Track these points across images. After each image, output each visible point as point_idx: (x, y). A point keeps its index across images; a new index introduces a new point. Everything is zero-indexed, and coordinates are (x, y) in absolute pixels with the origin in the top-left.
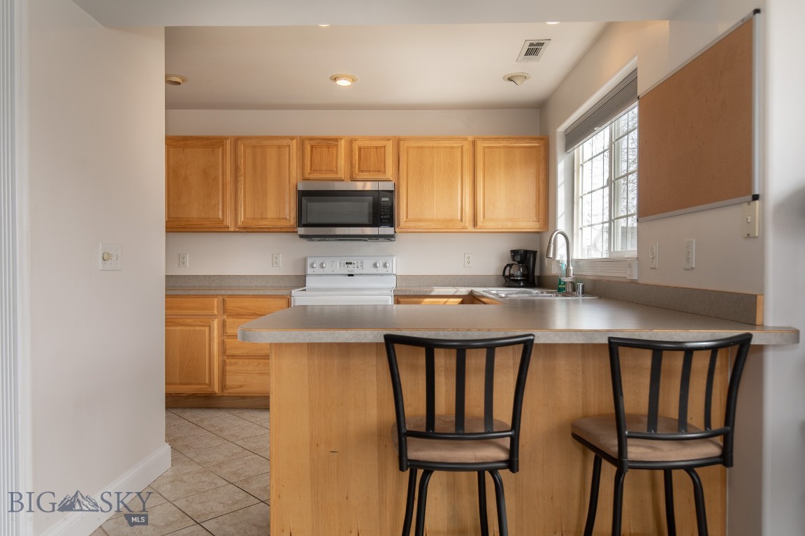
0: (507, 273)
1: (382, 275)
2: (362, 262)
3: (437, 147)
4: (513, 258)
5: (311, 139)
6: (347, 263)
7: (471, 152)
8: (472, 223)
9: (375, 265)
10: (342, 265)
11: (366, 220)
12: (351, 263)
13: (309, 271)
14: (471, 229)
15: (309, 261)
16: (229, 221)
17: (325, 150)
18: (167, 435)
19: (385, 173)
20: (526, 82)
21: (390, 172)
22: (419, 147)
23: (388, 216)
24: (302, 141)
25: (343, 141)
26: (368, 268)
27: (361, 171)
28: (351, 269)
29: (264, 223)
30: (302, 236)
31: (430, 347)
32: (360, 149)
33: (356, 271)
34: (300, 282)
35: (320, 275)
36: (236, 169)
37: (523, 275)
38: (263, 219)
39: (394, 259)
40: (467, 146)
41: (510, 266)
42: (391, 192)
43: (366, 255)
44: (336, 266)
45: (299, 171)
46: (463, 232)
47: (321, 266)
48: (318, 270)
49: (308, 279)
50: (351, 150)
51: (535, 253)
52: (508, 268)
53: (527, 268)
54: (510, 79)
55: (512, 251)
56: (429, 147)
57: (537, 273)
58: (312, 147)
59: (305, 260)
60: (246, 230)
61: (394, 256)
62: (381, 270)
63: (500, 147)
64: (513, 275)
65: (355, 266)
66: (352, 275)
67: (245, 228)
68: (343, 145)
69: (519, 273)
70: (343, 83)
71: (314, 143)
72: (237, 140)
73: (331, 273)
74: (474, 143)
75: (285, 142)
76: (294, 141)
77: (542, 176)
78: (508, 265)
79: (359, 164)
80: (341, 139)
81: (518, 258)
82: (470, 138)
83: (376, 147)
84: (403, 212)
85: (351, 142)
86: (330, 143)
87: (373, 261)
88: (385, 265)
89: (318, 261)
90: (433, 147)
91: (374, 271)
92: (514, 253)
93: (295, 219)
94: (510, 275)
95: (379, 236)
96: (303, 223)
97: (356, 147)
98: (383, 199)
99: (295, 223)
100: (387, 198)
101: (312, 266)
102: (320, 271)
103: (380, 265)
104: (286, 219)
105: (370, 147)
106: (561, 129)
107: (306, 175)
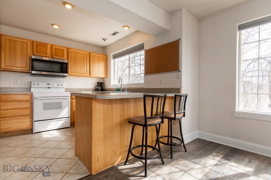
0: (96, 88)
1: (60, 88)
2: (53, 84)
3: (80, 53)
4: (98, 84)
5: (36, 42)
6: (48, 84)
7: (89, 56)
8: (89, 74)
9: (58, 85)
10: (46, 85)
11: (58, 71)
12: (49, 84)
13: (33, 86)
14: (89, 76)
15: (33, 83)
17: (42, 47)
19: (64, 57)
20: (107, 40)
22: (74, 52)
23: (66, 70)
24: (32, 42)
25: (49, 45)
26: (55, 86)
27: (55, 55)
28: (49, 86)
30: (33, 74)
32: (55, 48)
33: (51, 87)
34: (29, 90)
35: (37, 88)
37: (101, 89)
38: (14, 66)
39: (64, 83)
40: (88, 54)
43: (55, 82)
44: (44, 85)
45: (31, 52)
46: (87, 76)
47: (38, 84)
48: (36, 86)
49: (32, 89)
50: (52, 49)
51: (103, 83)
52: (96, 87)
53: (101, 87)
54: (103, 39)
55: (98, 82)
56: (77, 52)
57: (103, 88)
58: (37, 45)
59: (31, 83)
63: (96, 56)
65: (51, 85)
66: (49, 88)
67: (5, 69)
70: (56, 27)
71: (38, 43)
73: (42, 87)
74: (90, 53)
75: (25, 41)
76: (29, 41)
77: (106, 65)
78: (96, 86)
79: (55, 53)
80: (48, 44)
81: (99, 84)
83: (61, 49)
84: (70, 69)
85: (52, 46)
86: (45, 45)
87: (57, 84)
88: (61, 85)
89: (36, 83)
90: (79, 52)
91: (58, 87)
92: (98, 83)
93: (29, 68)
94: (97, 89)
95: (61, 76)
96: (34, 69)
97: (54, 47)
98: (64, 65)
99: (29, 69)
100: (65, 65)
101: (34, 84)
102: (37, 86)
103: (60, 85)
104: (25, 67)
105: (59, 49)
106: (112, 54)
107: (34, 54)
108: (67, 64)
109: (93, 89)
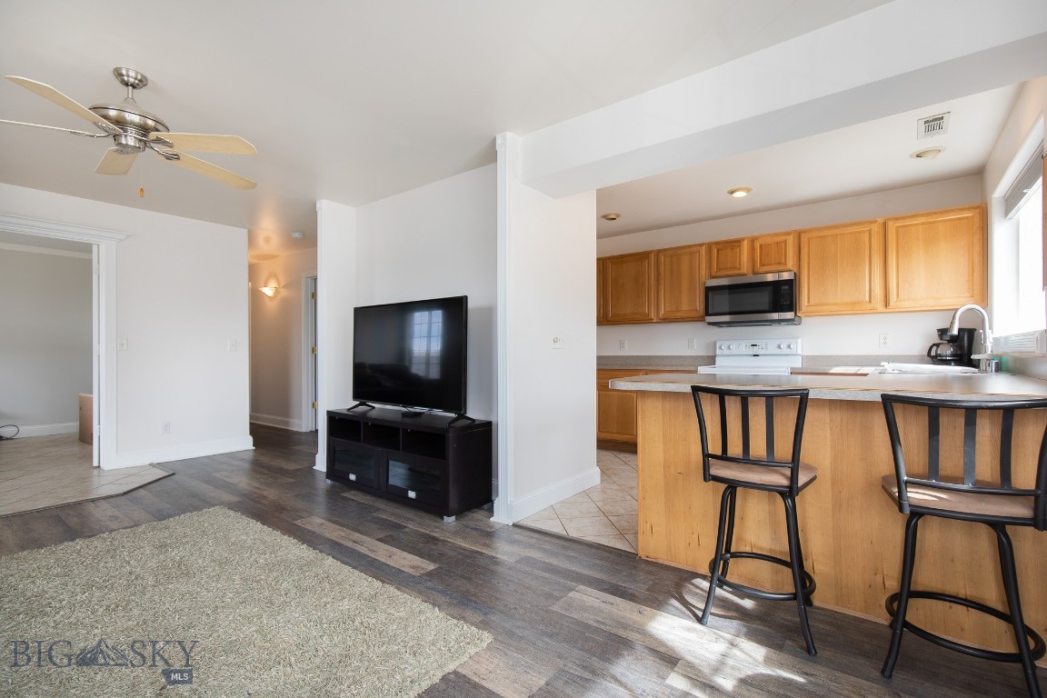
1: (786, 355)
2: (766, 345)
5: (717, 243)
6: (752, 345)
7: (881, 234)
8: (883, 304)
9: (779, 347)
10: (747, 347)
11: (766, 307)
12: (756, 345)
13: (718, 352)
14: (882, 309)
15: (718, 344)
16: (653, 315)
18: (598, 462)
19: (785, 264)
21: (791, 263)
23: (788, 302)
24: (710, 246)
25: (745, 242)
27: (762, 265)
28: (756, 350)
29: (679, 315)
30: (709, 324)
31: (722, 394)
32: (761, 246)
33: (760, 352)
34: (711, 360)
35: (728, 356)
36: (658, 274)
37: (954, 355)
38: (678, 311)
39: (799, 340)
41: (937, 345)
42: (792, 280)
43: (770, 337)
44: (744, 347)
45: (707, 272)
46: (873, 311)
47: (729, 348)
48: (726, 352)
49: (717, 358)
50: (753, 249)
53: (960, 347)
54: (918, 156)
55: (939, 330)
56: (832, 235)
58: (718, 250)
59: (715, 343)
60: (666, 320)
61: (798, 338)
62: (785, 351)
63: (917, 224)
64: (940, 355)
65: (760, 347)
66: (758, 356)
67: (664, 319)
68: (745, 245)
69: (949, 352)
70: (739, 194)
71: (720, 246)
72: (659, 251)
74: (885, 224)
75: (695, 249)
76: (704, 247)
78: (934, 345)
80: (744, 240)
81: (947, 337)
82: (881, 220)
83: (777, 243)
84: (805, 297)
85: (753, 240)
86: (735, 244)
87: (778, 342)
88: (789, 347)
89: (727, 343)
90: (837, 235)
91: (779, 351)
92: (942, 332)
95: (779, 321)
96: (712, 312)
97: (757, 245)
98: (783, 288)
100: (787, 287)
101: (720, 348)
102: (728, 352)
103: (784, 346)
104: (697, 310)
105: (772, 243)
106: (997, 194)
107: (713, 274)
108: (790, 282)
109: (920, 354)
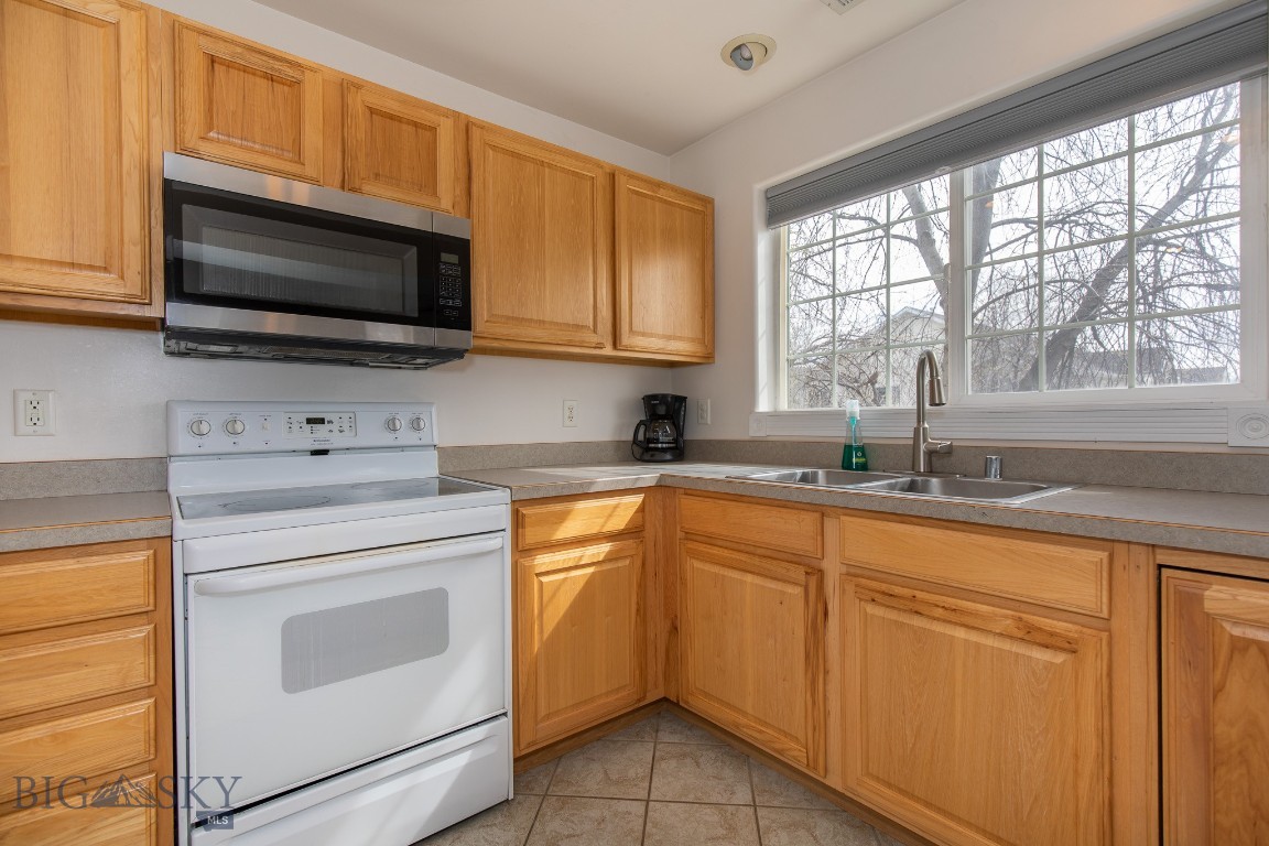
0: (641, 437)
2: (353, 420)
3: (550, 166)
4: (651, 409)
5: (201, 32)
6: (309, 421)
7: (608, 195)
8: (611, 339)
9: (390, 425)
10: (295, 427)
12: (322, 421)
13: (183, 444)
14: (609, 350)
17: (261, 84)
19: (434, 190)
21: (447, 196)
22: (512, 155)
23: (458, 303)
24: (169, 29)
25: (318, 79)
28: (322, 437)
32: (369, 112)
33: (336, 441)
34: (149, 477)
35: (219, 455)
37: (672, 441)
39: (433, 410)
40: (601, 181)
41: (647, 423)
42: (461, 242)
44: (279, 428)
47: (230, 427)
48: (217, 442)
49: (175, 468)
50: (344, 109)
51: (684, 400)
52: (642, 428)
53: (676, 426)
56: (534, 161)
57: (685, 438)
58: (210, 62)
62: (406, 436)
63: (653, 198)
65: (335, 427)
66: (324, 452)
68: (316, 88)
71: (219, 47)
74: (612, 176)
76: (137, 19)
78: (642, 422)
79: (368, 155)
80: (314, 70)
83: (416, 125)
88: (415, 425)
89: (218, 415)
91: (387, 439)
92: (650, 400)
93: (146, 274)
94: (649, 441)
96: (187, 289)
98: (445, 257)
99: (148, 290)
100: (454, 259)
101: (194, 428)
102: (225, 443)
103: (403, 422)
104: (105, 269)
105: (399, 119)
106: (761, 186)
107: (191, 140)
109: (618, 444)
